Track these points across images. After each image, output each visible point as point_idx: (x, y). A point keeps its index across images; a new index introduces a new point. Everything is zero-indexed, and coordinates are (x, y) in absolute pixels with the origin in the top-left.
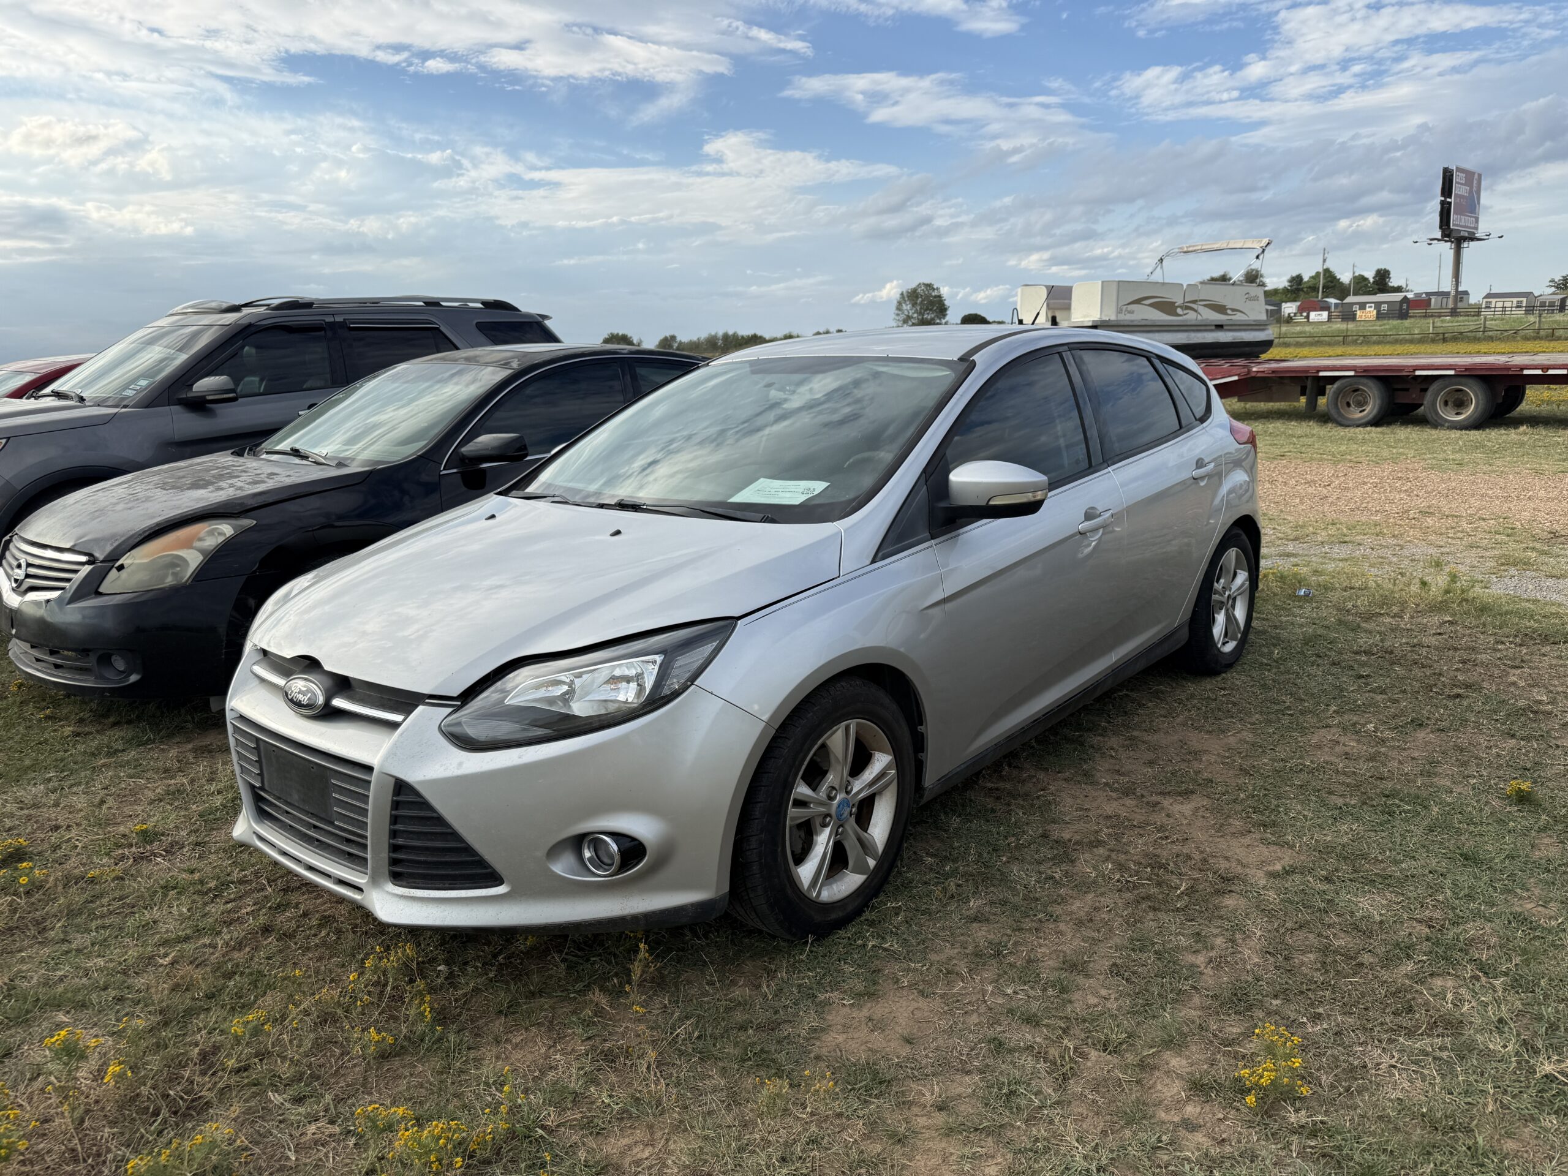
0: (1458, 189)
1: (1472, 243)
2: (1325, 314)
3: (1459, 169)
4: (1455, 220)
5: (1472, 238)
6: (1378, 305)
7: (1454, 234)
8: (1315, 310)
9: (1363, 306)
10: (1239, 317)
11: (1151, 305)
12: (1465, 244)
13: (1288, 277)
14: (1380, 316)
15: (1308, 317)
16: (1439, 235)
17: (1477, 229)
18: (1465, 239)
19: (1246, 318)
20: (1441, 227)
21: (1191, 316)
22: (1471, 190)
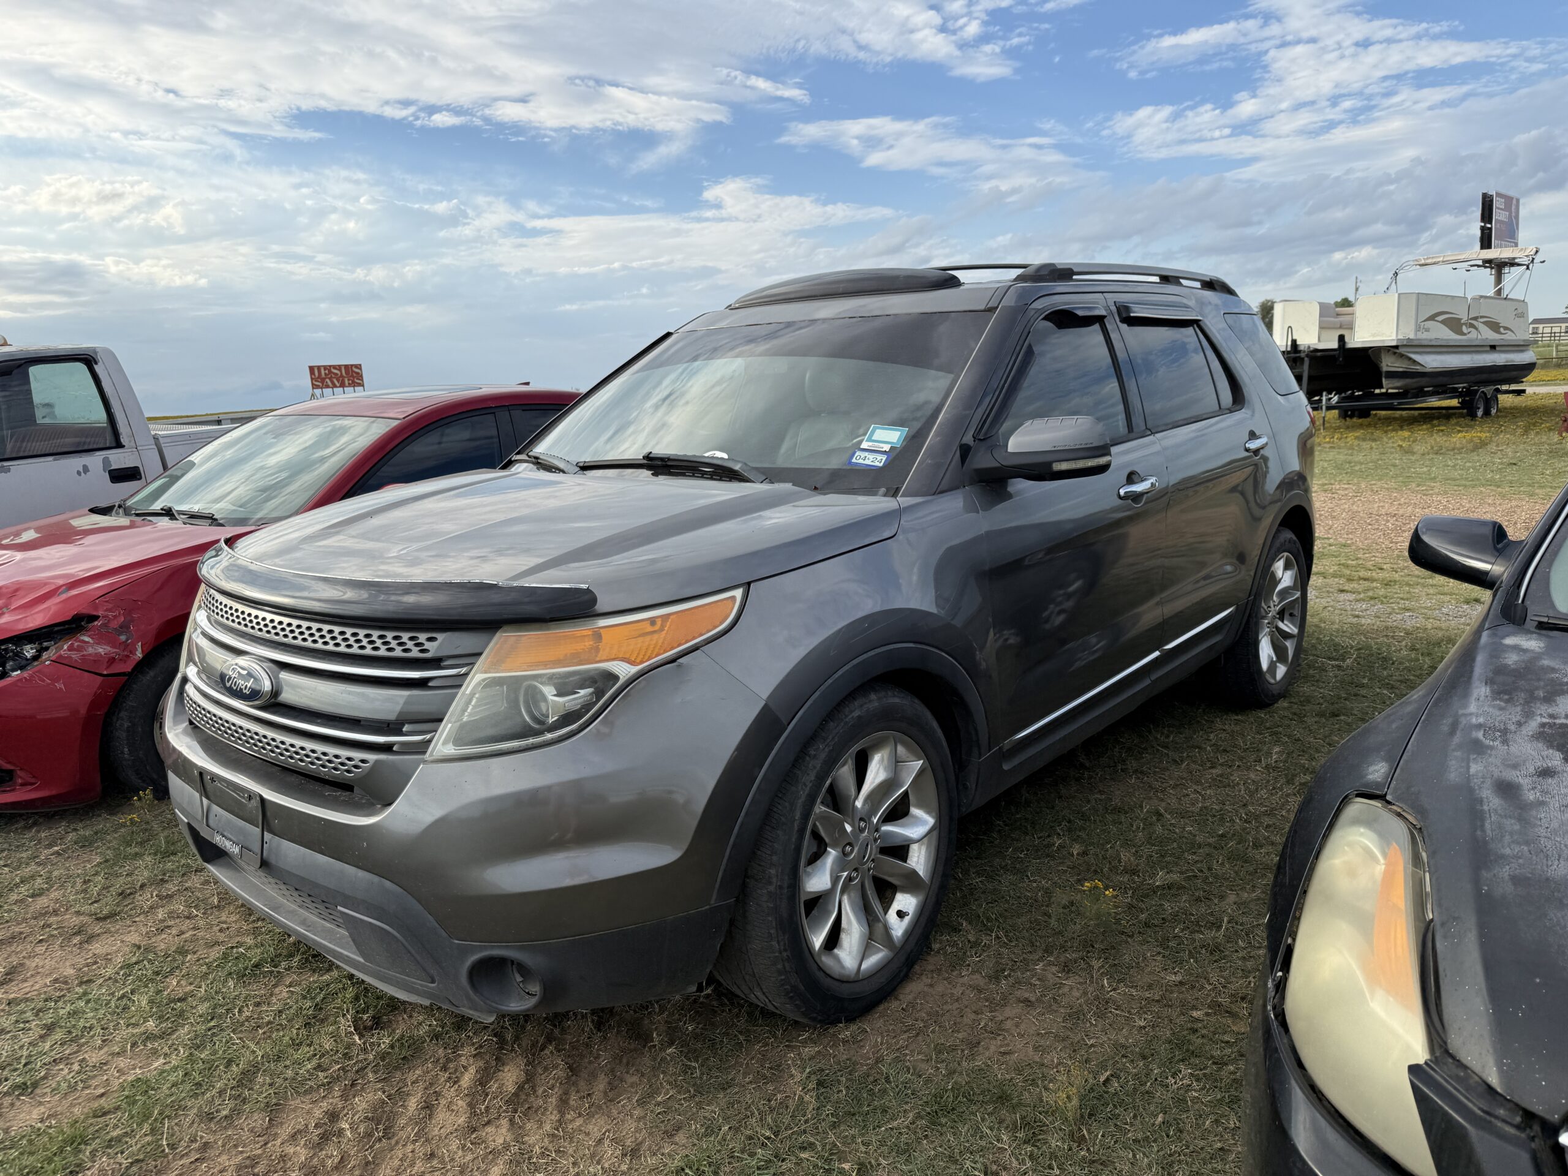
0: (1498, 215)
1: (1512, 269)
3: (1498, 195)
5: (1513, 264)
10: (1509, 337)
11: (1443, 322)
12: (1506, 270)
18: (1506, 266)
19: (1515, 338)
21: (1472, 336)
22: (1510, 216)
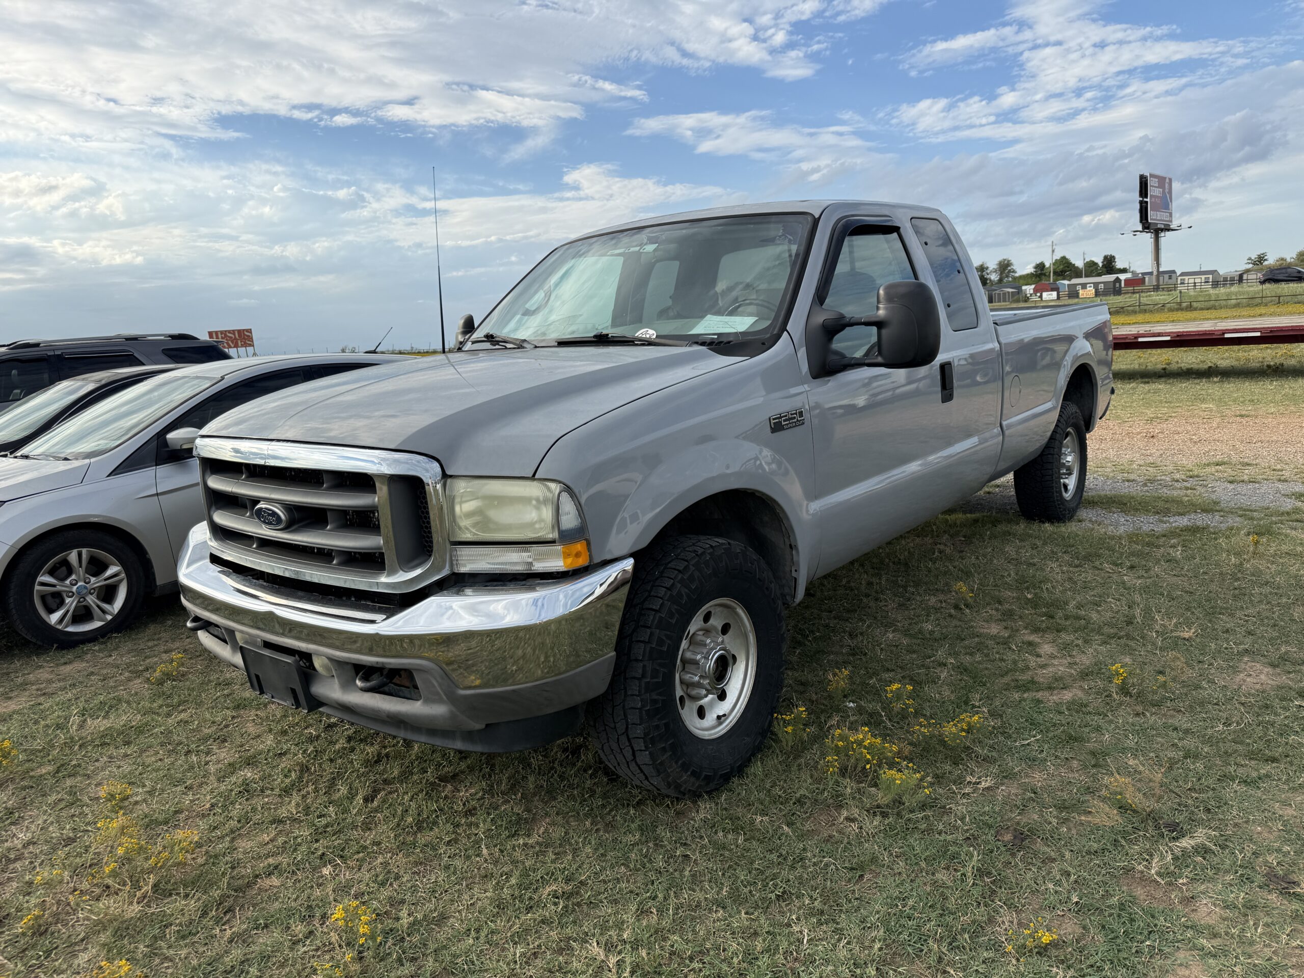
0: (1154, 191)
1: (1167, 233)
2: (1054, 294)
3: (1151, 176)
4: (1152, 216)
5: (1168, 229)
6: (1096, 285)
7: (1152, 227)
8: (1047, 291)
9: (1084, 286)
12: (1162, 234)
13: (1034, 265)
14: (1097, 294)
15: (1041, 297)
16: (1140, 229)
17: (1171, 221)
18: (1162, 230)
20: (1141, 221)
22: (1164, 192)
